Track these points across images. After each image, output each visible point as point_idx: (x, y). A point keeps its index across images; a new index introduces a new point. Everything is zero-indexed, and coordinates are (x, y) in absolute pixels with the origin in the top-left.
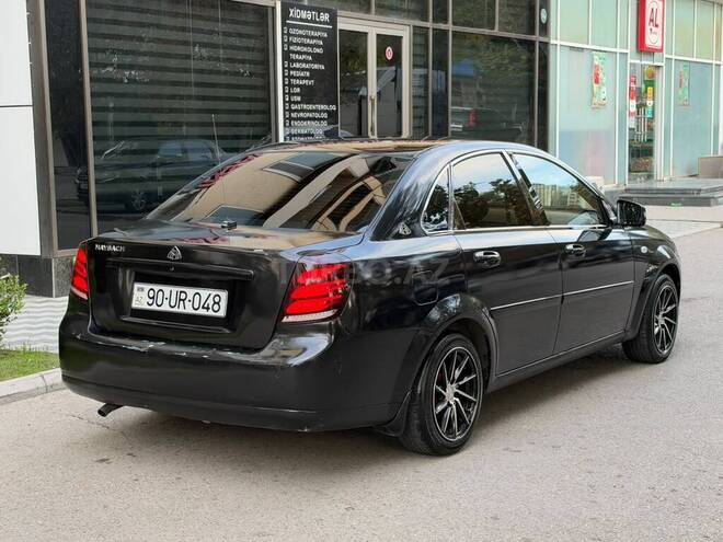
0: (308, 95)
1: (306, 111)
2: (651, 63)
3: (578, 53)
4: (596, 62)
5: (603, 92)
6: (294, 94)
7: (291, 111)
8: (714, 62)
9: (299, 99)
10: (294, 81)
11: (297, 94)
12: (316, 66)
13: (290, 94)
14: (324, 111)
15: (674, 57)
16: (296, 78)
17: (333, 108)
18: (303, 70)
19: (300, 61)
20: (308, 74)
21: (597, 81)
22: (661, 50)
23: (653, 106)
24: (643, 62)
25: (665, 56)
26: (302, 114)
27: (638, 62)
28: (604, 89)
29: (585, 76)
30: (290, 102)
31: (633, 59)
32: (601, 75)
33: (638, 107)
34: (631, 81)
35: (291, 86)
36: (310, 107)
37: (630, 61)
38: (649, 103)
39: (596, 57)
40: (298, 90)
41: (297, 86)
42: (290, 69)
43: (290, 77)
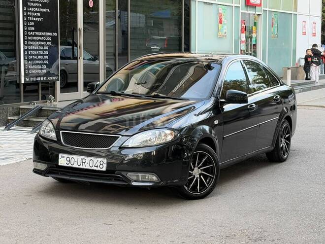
0: (39, 27)
1: (38, 36)
2: (254, 13)
3: (209, 6)
4: (220, 12)
5: (225, 28)
6: (30, 26)
7: (28, 36)
8: (293, 13)
9: (33, 29)
10: (30, 19)
11: (32, 26)
12: (44, 10)
13: (28, 26)
14: (49, 36)
15: (268, 9)
16: (31, 16)
17: (55, 34)
18: (36, 12)
19: (34, 7)
20: (39, 14)
21: (221, 22)
22: (260, 5)
23: (256, 37)
24: (249, 12)
25: (263, 9)
26: (35, 38)
27: (246, 12)
28: (225, 27)
29: (214, 19)
30: (28, 31)
31: (243, 10)
32: (223, 19)
33: (247, 38)
34: (242, 23)
35: (28, 21)
36: (41, 34)
37: (241, 11)
38: (254, 35)
39: (219, 8)
40: (33, 23)
41: (32, 21)
42: (27, 11)
43: (28, 16)
